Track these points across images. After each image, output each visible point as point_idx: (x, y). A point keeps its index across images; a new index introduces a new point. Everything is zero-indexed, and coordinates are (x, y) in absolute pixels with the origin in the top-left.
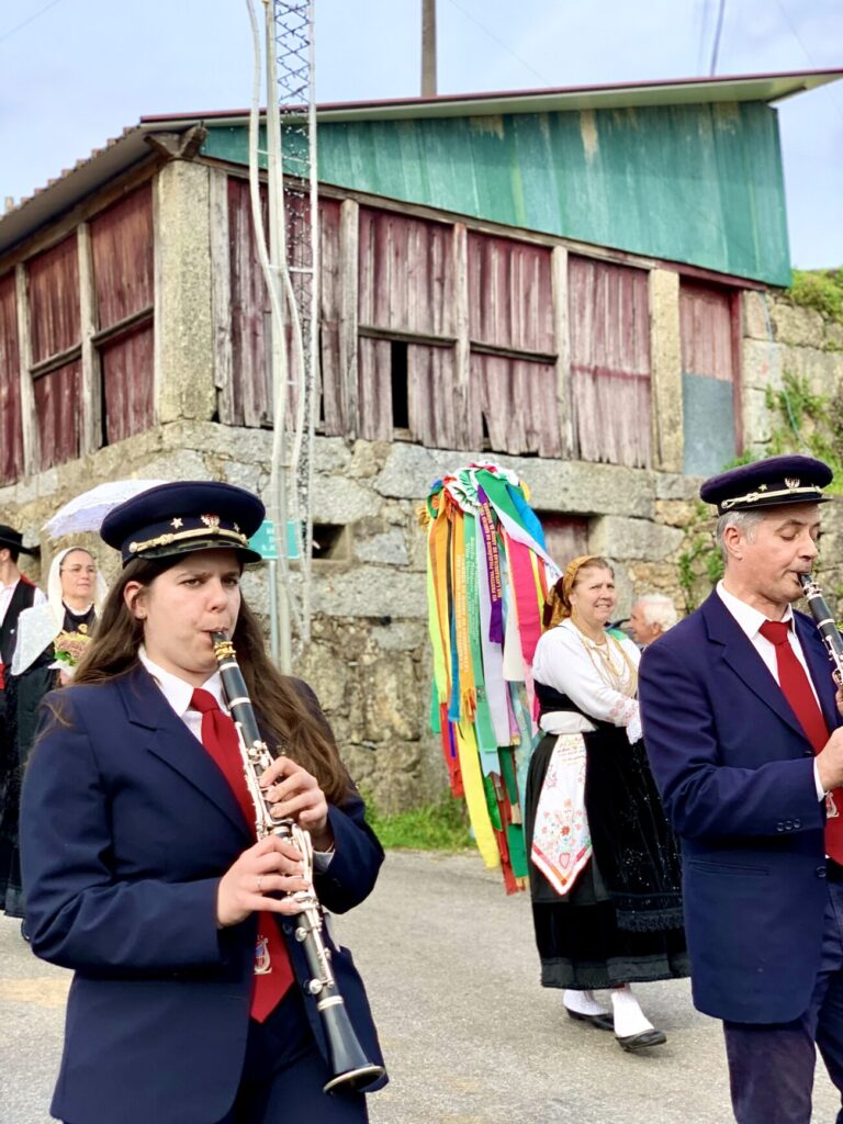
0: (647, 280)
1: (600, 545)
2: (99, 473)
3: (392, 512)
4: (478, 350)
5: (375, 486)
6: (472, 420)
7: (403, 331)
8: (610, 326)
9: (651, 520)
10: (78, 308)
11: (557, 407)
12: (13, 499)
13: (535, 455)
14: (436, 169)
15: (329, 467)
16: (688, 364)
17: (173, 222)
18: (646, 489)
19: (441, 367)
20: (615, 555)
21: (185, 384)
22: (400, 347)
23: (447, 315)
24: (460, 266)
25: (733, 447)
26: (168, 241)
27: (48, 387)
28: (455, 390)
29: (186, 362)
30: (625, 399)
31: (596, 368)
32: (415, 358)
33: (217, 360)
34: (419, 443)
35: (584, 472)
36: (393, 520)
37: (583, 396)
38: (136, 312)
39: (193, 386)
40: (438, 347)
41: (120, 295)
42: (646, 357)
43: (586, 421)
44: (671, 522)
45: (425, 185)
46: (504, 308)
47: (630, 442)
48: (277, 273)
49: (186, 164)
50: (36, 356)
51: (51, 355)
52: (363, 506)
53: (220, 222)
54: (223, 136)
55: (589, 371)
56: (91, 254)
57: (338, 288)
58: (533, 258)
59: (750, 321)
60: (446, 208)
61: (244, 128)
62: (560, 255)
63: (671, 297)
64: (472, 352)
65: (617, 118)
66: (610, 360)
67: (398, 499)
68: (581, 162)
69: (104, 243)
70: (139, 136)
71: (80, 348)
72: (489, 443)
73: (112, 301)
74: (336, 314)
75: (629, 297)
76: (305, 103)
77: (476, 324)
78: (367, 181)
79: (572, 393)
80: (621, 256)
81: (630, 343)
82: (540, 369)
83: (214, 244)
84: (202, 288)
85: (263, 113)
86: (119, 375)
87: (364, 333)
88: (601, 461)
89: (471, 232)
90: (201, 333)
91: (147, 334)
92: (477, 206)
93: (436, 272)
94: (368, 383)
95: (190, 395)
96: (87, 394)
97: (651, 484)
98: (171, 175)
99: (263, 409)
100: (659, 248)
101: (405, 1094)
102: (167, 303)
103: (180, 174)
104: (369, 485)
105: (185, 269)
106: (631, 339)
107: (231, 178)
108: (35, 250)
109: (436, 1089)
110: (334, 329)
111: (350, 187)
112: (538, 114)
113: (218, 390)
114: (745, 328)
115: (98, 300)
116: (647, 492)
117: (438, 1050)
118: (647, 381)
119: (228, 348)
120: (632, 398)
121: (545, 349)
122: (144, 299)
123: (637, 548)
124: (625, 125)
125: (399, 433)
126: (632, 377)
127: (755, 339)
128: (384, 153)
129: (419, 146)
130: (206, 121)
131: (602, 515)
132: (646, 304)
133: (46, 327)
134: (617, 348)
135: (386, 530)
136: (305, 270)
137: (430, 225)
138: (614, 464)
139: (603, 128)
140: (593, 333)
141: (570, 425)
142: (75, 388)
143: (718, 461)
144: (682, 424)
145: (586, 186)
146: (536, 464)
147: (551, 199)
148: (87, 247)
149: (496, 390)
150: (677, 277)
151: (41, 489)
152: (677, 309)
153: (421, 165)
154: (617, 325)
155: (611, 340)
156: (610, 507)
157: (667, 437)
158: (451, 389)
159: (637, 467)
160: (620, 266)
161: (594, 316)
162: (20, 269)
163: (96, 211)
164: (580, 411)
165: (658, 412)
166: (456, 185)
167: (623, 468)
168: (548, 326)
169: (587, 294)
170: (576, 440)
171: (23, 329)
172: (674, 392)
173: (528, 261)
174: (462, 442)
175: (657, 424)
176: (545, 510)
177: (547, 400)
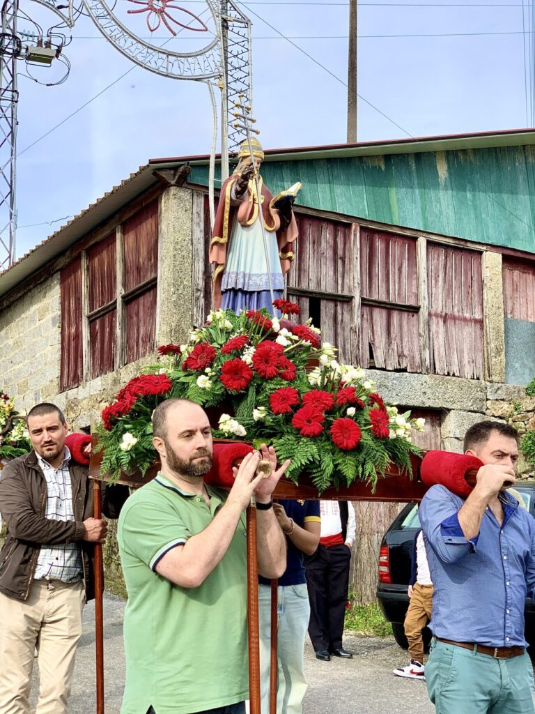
0: (481, 259)
1: (448, 429)
2: (124, 380)
4: (365, 303)
6: (362, 348)
7: (318, 291)
8: (455, 288)
9: (484, 414)
10: (115, 278)
11: (419, 340)
12: (76, 396)
13: (405, 370)
14: (339, 189)
16: (509, 312)
17: (169, 224)
18: (480, 393)
19: (343, 314)
20: (457, 436)
21: (173, 324)
22: (315, 301)
23: (346, 281)
24: (355, 249)
26: (166, 236)
27: (97, 327)
28: (351, 328)
29: (175, 311)
30: (466, 335)
31: (446, 314)
32: (326, 308)
33: (195, 310)
35: (437, 382)
37: (437, 332)
38: (147, 280)
39: (179, 326)
40: (341, 301)
41: (139, 269)
42: (480, 307)
43: (439, 349)
44: (496, 415)
45: (333, 199)
46: (384, 276)
47: (469, 362)
49: (178, 189)
50: (92, 307)
51: (100, 307)
53: (198, 224)
55: (441, 317)
56: (123, 245)
58: (405, 244)
60: (345, 213)
62: (422, 243)
63: (497, 268)
64: (363, 304)
65: (461, 156)
66: (456, 310)
68: (436, 185)
69: (131, 237)
70: (149, 171)
71: (116, 302)
72: (374, 362)
73: (133, 273)
75: (469, 266)
77: (366, 286)
79: (429, 331)
80: (462, 243)
81: (470, 299)
82: (408, 315)
83: (195, 237)
86: (135, 319)
87: (291, 292)
88: (449, 374)
89: (361, 228)
90: (186, 292)
91: (152, 292)
92: (367, 213)
93: (340, 252)
95: (175, 331)
96: (118, 331)
97: (483, 390)
98: (168, 195)
100: (488, 238)
102: (164, 273)
103: (174, 195)
105: (175, 253)
106: (470, 296)
107: (206, 197)
108: (92, 243)
112: (408, 154)
113: (195, 328)
115: (126, 273)
116: (480, 395)
118: (481, 322)
119: (202, 301)
120: (470, 334)
121: (412, 302)
122: (151, 272)
124: (466, 160)
126: (471, 320)
128: (307, 180)
129: (329, 176)
130: (190, 162)
131: (451, 409)
132: (480, 274)
133: (97, 290)
134: (460, 301)
137: (336, 224)
138: (458, 377)
139: (451, 159)
140: (444, 292)
141: (428, 352)
142: (112, 328)
143: (530, 375)
144: (504, 351)
145: (439, 199)
146: (405, 376)
147: (416, 207)
148: (121, 240)
149: (379, 329)
150: (501, 255)
151: (92, 390)
152: (501, 277)
153: (330, 187)
154: (460, 287)
155: (456, 297)
156: (455, 405)
157: (494, 360)
158: (349, 328)
159: (474, 379)
160: (462, 250)
161: (445, 281)
162: (84, 254)
163: (127, 217)
164: (435, 342)
165: (488, 343)
166: (353, 199)
167: (463, 379)
168: (413, 287)
169: (440, 267)
170: (432, 361)
171: (84, 291)
172: (499, 330)
173: (401, 247)
174: (356, 362)
175: (488, 350)
176: (411, 406)
177: (413, 335)
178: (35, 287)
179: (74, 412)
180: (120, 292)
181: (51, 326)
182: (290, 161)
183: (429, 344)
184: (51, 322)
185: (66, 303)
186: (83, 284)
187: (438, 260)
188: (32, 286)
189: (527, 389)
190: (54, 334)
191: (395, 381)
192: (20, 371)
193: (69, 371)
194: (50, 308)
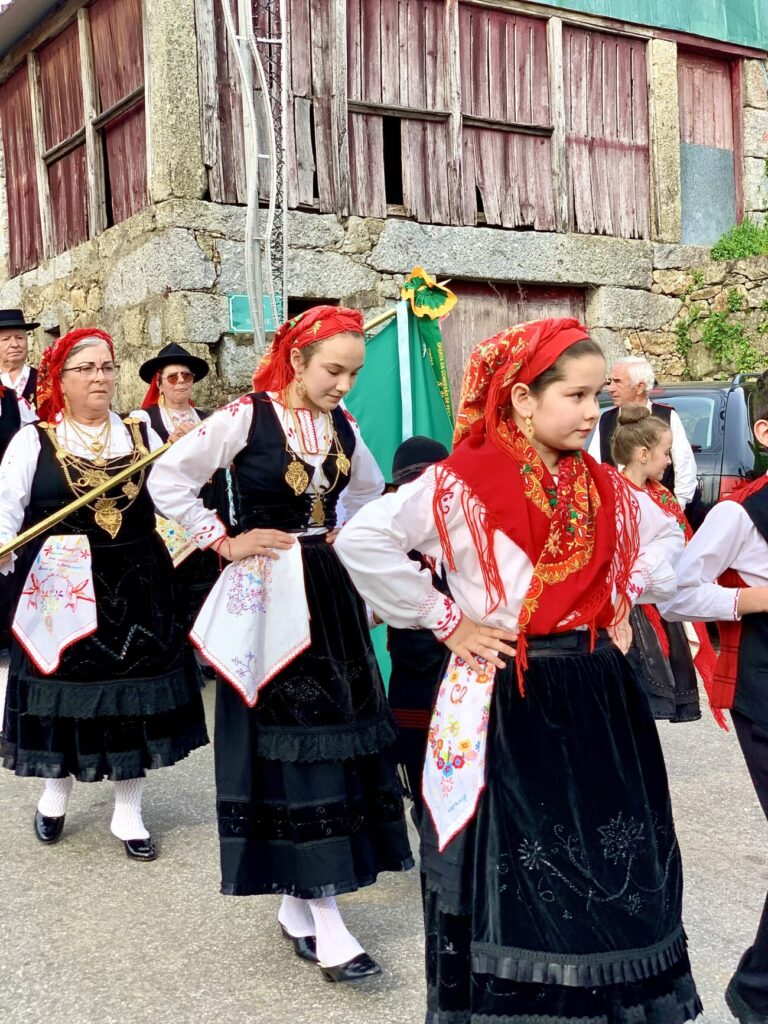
0: (645, 51)
1: (597, 314)
2: (104, 254)
3: (387, 286)
4: (470, 124)
5: (369, 262)
6: (465, 194)
7: (395, 106)
8: (607, 97)
9: (649, 290)
10: (82, 93)
11: (552, 180)
12: (35, 282)
13: (530, 228)
15: (322, 243)
16: (687, 133)
18: (643, 260)
19: (435, 142)
20: (609, 325)
21: (173, 162)
22: (392, 122)
23: (439, 89)
24: (452, 37)
25: (733, 216)
26: (154, 21)
27: (60, 173)
28: (448, 164)
29: (174, 141)
30: (622, 171)
31: (593, 139)
32: (408, 132)
33: (206, 138)
34: (413, 218)
35: (579, 244)
36: (387, 294)
37: (580, 168)
38: (132, 92)
39: (182, 164)
40: (431, 121)
41: (117, 77)
42: (644, 127)
43: (582, 192)
44: (667, 292)
46: (498, 81)
47: (627, 213)
50: (49, 142)
51: (61, 141)
52: (358, 281)
55: (585, 143)
56: (90, 38)
57: (328, 63)
58: (529, 29)
59: (750, 89)
62: (555, 26)
63: (669, 66)
64: (465, 126)
66: (607, 131)
67: (392, 273)
69: (101, 25)
71: (84, 132)
72: (484, 216)
73: (111, 85)
74: (327, 89)
75: (627, 66)
77: (469, 97)
79: (567, 165)
80: (617, 26)
81: (628, 115)
82: (535, 142)
83: (199, 22)
84: (189, 66)
86: (120, 157)
87: (354, 109)
88: (597, 232)
89: (461, 3)
90: (190, 111)
91: (142, 115)
93: (429, 45)
94: (360, 159)
95: (177, 173)
96: (91, 178)
97: (648, 254)
100: (657, 18)
102: (155, 82)
104: (363, 261)
105: (170, 47)
106: (629, 110)
108: (42, 39)
110: (325, 105)
113: (208, 168)
114: (746, 96)
115: (98, 84)
116: (643, 262)
118: (645, 151)
119: (216, 125)
120: (630, 169)
121: (541, 122)
122: (139, 80)
123: (634, 317)
125: (392, 209)
126: (630, 148)
127: (755, 108)
131: (598, 286)
132: (644, 74)
133: (56, 113)
134: (614, 118)
135: (380, 303)
136: (273, 40)
138: (611, 236)
140: (590, 104)
141: (565, 198)
142: (82, 174)
143: (717, 230)
144: (680, 194)
146: (530, 237)
148: (86, 33)
149: (491, 165)
150: (675, 46)
151: (58, 271)
152: (676, 79)
154: (614, 96)
155: (608, 111)
156: (606, 278)
157: (664, 207)
158: (444, 164)
159: (634, 238)
160: (616, 36)
161: (591, 87)
162: (31, 58)
164: (576, 183)
165: (655, 182)
167: (619, 239)
168: (543, 98)
169: (584, 65)
170: (572, 213)
171: (36, 117)
172: (672, 162)
173: (523, 33)
174: (456, 217)
175: (655, 193)
176: (540, 282)
177: (542, 173)
179: (34, 306)
180: (89, 115)
183: (568, 187)
185: (11, 139)
186: (33, 107)
187: (580, 53)
189: (712, 251)
191: (516, 245)
193: (21, 244)
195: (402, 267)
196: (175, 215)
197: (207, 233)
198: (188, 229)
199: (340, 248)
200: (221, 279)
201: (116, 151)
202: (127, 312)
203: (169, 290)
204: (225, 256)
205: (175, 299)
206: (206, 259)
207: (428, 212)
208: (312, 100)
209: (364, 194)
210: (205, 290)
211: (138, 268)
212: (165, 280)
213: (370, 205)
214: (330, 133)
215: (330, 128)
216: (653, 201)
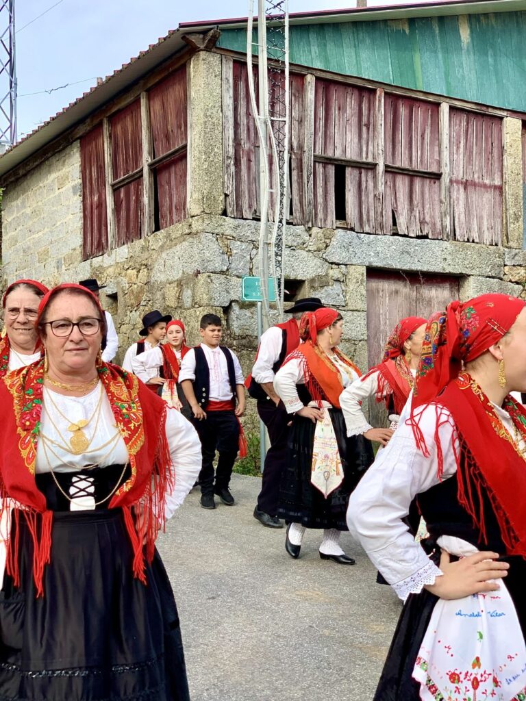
0: (501, 124)
1: (467, 293)
2: (152, 248)
3: (335, 273)
4: (389, 170)
5: (324, 257)
6: (386, 215)
7: (343, 158)
8: (476, 154)
9: (501, 279)
10: (141, 145)
11: (441, 207)
12: (101, 264)
13: (426, 237)
14: (365, 54)
15: (295, 244)
17: (199, 90)
18: (498, 259)
19: (367, 181)
21: (205, 192)
22: (341, 168)
23: (371, 148)
24: (380, 115)
26: (196, 103)
27: (122, 195)
28: (375, 196)
29: (206, 178)
30: (485, 201)
31: (467, 181)
32: (350, 175)
33: (226, 177)
34: (352, 229)
35: (457, 248)
36: (335, 278)
37: (458, 199)
38: (177, 147)
39: (211, 193)
40: (364, 168)
41: (167, 137)
42: (499, 173)
43: (459, 215)
44: (513, 281)
45: (358, 63)
46: (407, 143)
47: (488, 229)
48: (263, 121)
49: (208, 53)
50: (115, 175)
51: (124, 175)
52: (317, 269)
53: (228, 90)
54: (230, 35)
55: (462, 183)
56: (149, 111)
57: (302, 131)
58: (428, 110)
60: (371, 79)
61: (245, 29)
62: (445, 108)
63: (517, 135)
64: (386, 171)
65: (482, 18)
66: (476, 176)
67: (338, 264)
68: (459, 49)
69: (157, 105)
70: (178, 35)
71: (142, 170)
72: (397, 229)
73: (162, 141)
74: (301, 147)
75: (490, 132)
76: (282, 13)
77: (389, 153)
78: (321, 62)
79: (450, 197)
80: (484, 108)
81: (490, 166)
82: (430, 182)
83: (225, 104)
84: (217, 132)
85: (255, 20)
86: (167, 187)
87: (317, 160)
88: (468, 241)
89: (386, 93)
90: (217, 160)
91: (184, 161)
92: (391, 78)
93: (365, 120)
94: (320, 191)
95: (207, 199)
96: (146, 199)
97: (501, 256)
98: (198, 60)
99: (254, 207)
100: (509, 103)
101: (337, 632)
102: (195, 141)
103: (203, 60)
104: (321, 256)
105: (206, 120)
106: (490, 162)
107: (235, 62)
108: (115, 109)
109: (357, 629)
110: (299, 157)
111: (311, 66)
112: (432, 18)
113: (226, 195)
115: (153, 141)
116: (498, 261)
117: (359, 605)
118: (500, 189)
119: (232, 168)
120: (490, 200)
121: (434, 169)
122: (181, 139)
124: (488, 25)
125: (339, 223)
126: (490, 187)
128: (333, 44)
129: (354, 40)
130: (220, 26)
131: (469, 276)
132: (500, 140)
133: (121, 158)
134: (481, 168)
135: (330, 284)
136: (280, 119)
137: (361, 89)
138: (477, 243)
139: (473, 23)
140: (465, 159)
141: (449, 218)
142: (139, 195)
144: (522, 217)
145: (462, 63)
146: (426, 243)
147: (439, 72)
148: (146, 107)
149: (402, 196)
150: (521, 121)
151: (118, 258)
152: (521, 143)
153: (355, 51)
154: (480, 153)
155: (477, 163)
156: (474, 271)
157: (512, 226)
158: (372, 195)
159: (492, 245)
160: (484, 115)
161: (466, 148)
162: (105, 121)
163: (152, 84)
164: (455, 209)
165: (506, 209)
166: (378, 64)
167: (483, 245)
168: (436, 154)
169: (462, 133)
170: (452, 228)
171: (107, 159)
172: (517, 196)
173: (424, 113)
174: (379, 229)
175: (506, 216)
176: (431, 272)
177: (434, 202)
178: (52, 155)
181: (72, 194)
182: (316, 25)
183: (450, 211)
184: (71, 190)
185: (88, 172)
186: (106, 152)
187: (460, 126)
188: (49, 155)
190: (75, 203)
191: (417, 248)
192: (40, 240)
193: (92, 239)
194: (70, 176)
195: (345, 261)
196: (205, 224)
197: (224, 237)
198: (213, 234)
199: (306, 247)
200: (232, 266)
201: (164, 182)
202: (168, 285)
203: (199, 272)
204: (235, 251)
205: (202, 278)
206: (223, 253)
207: (361, 225)
208: (291, 154)
209: (322, 213)
210: (222, 273)
211: (177, 258)
212: (196, 266)
213: (325, 220)
214: (302, 175)
215: (302, 171)
216: (504, 221)
